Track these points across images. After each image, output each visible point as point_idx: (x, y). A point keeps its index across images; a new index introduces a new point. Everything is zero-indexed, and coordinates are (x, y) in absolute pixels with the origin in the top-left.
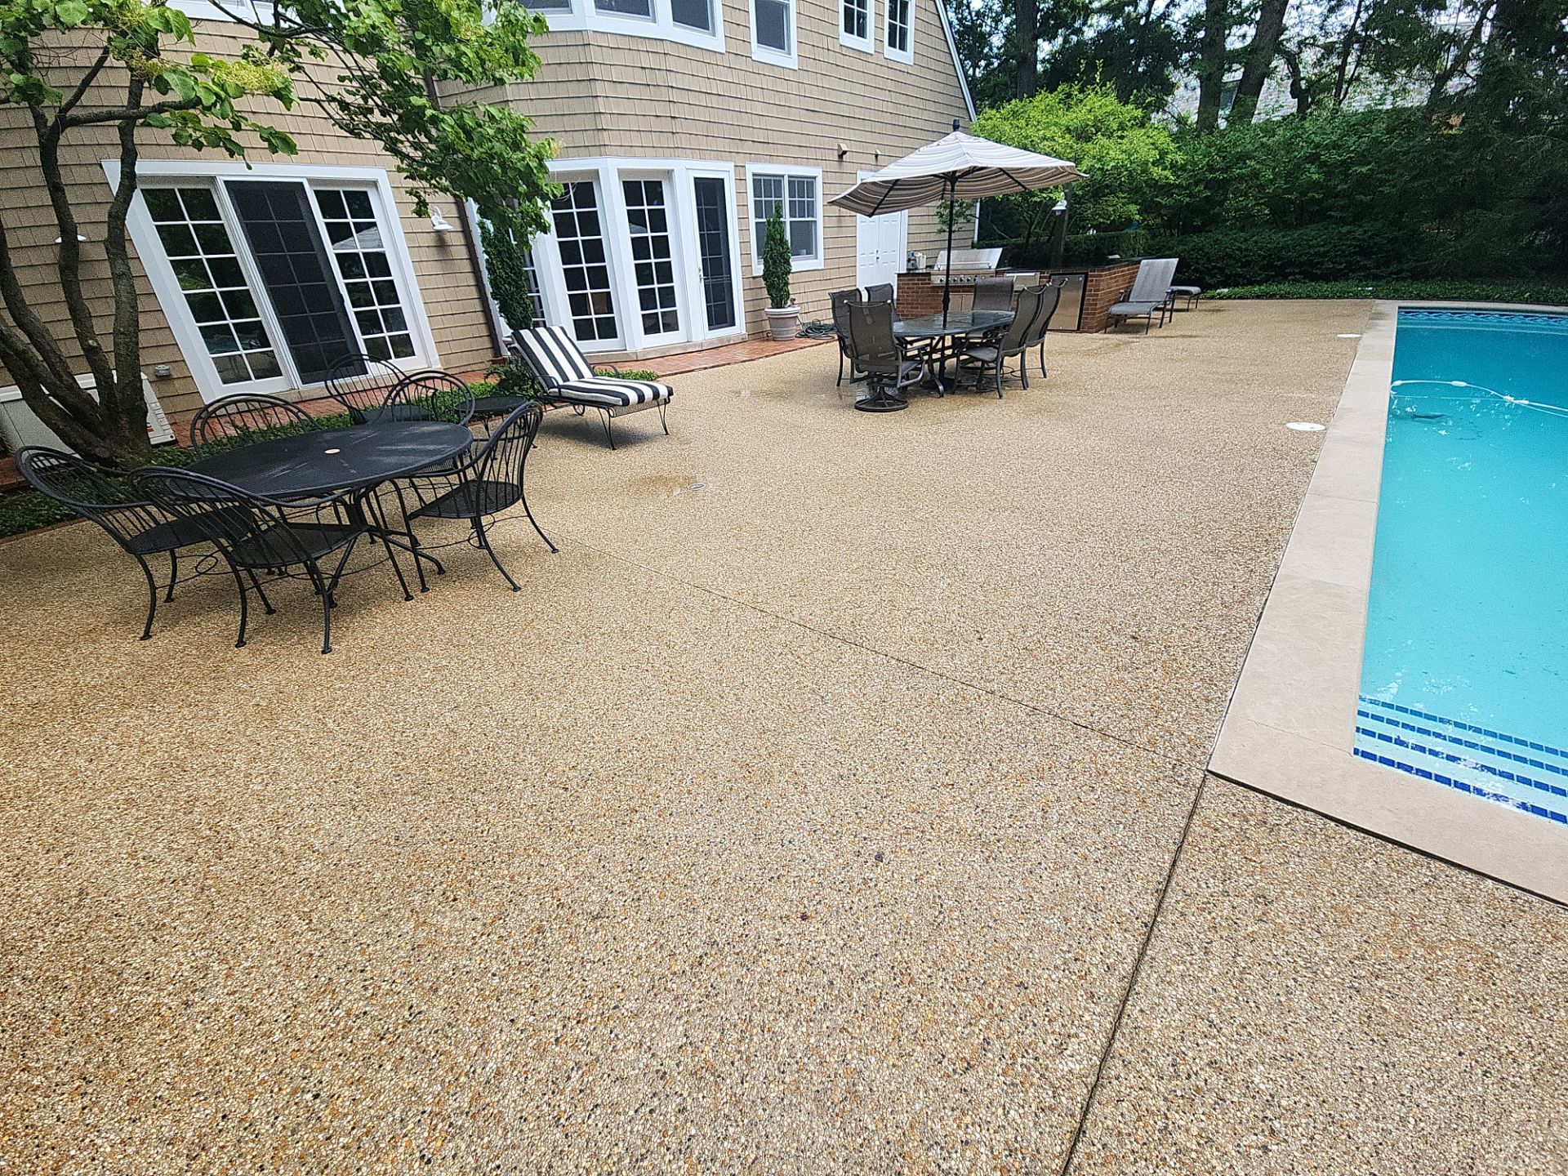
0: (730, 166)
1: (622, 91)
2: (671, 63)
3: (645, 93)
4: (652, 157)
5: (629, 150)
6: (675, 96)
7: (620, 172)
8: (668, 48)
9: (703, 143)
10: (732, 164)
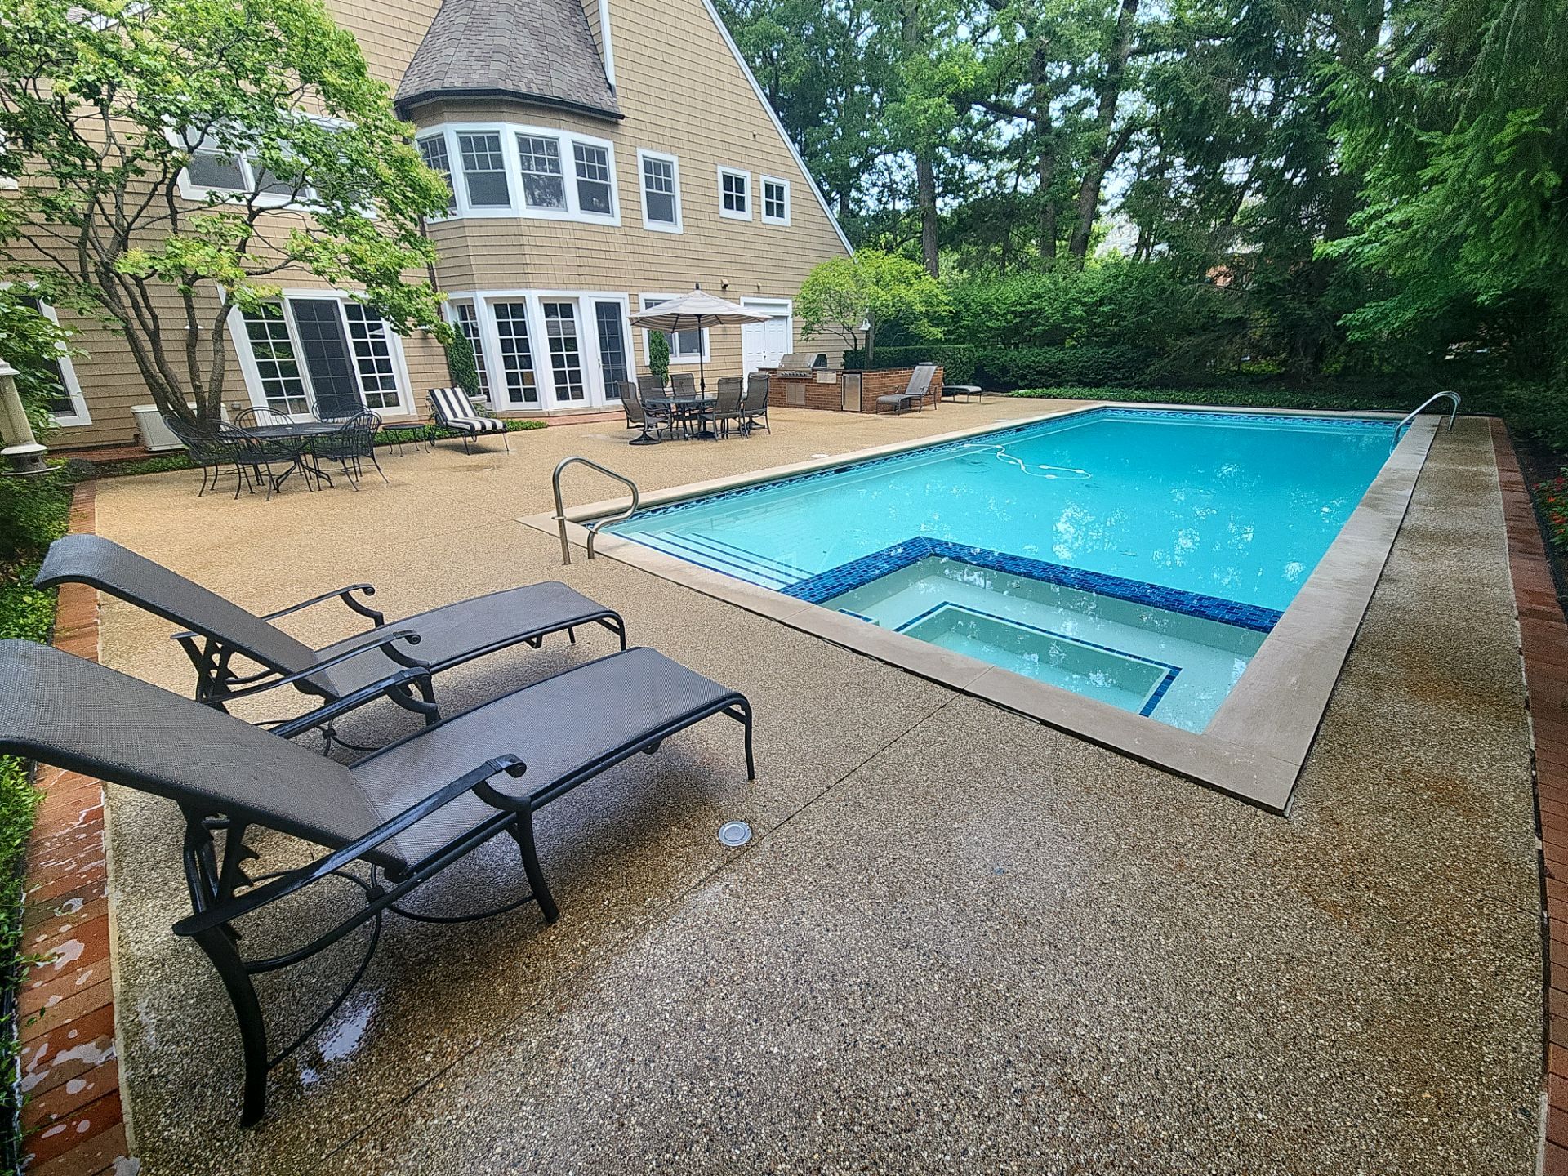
0: (626, 295)
1: (542, 251)
2: (578, 235)
3: (559, 252)
4: (563, 289)
5: (546, 285)
6: (581, 253)
7: (540, 298)
8: (576, 226)
9: (603, 281)
10: (627, 294)
